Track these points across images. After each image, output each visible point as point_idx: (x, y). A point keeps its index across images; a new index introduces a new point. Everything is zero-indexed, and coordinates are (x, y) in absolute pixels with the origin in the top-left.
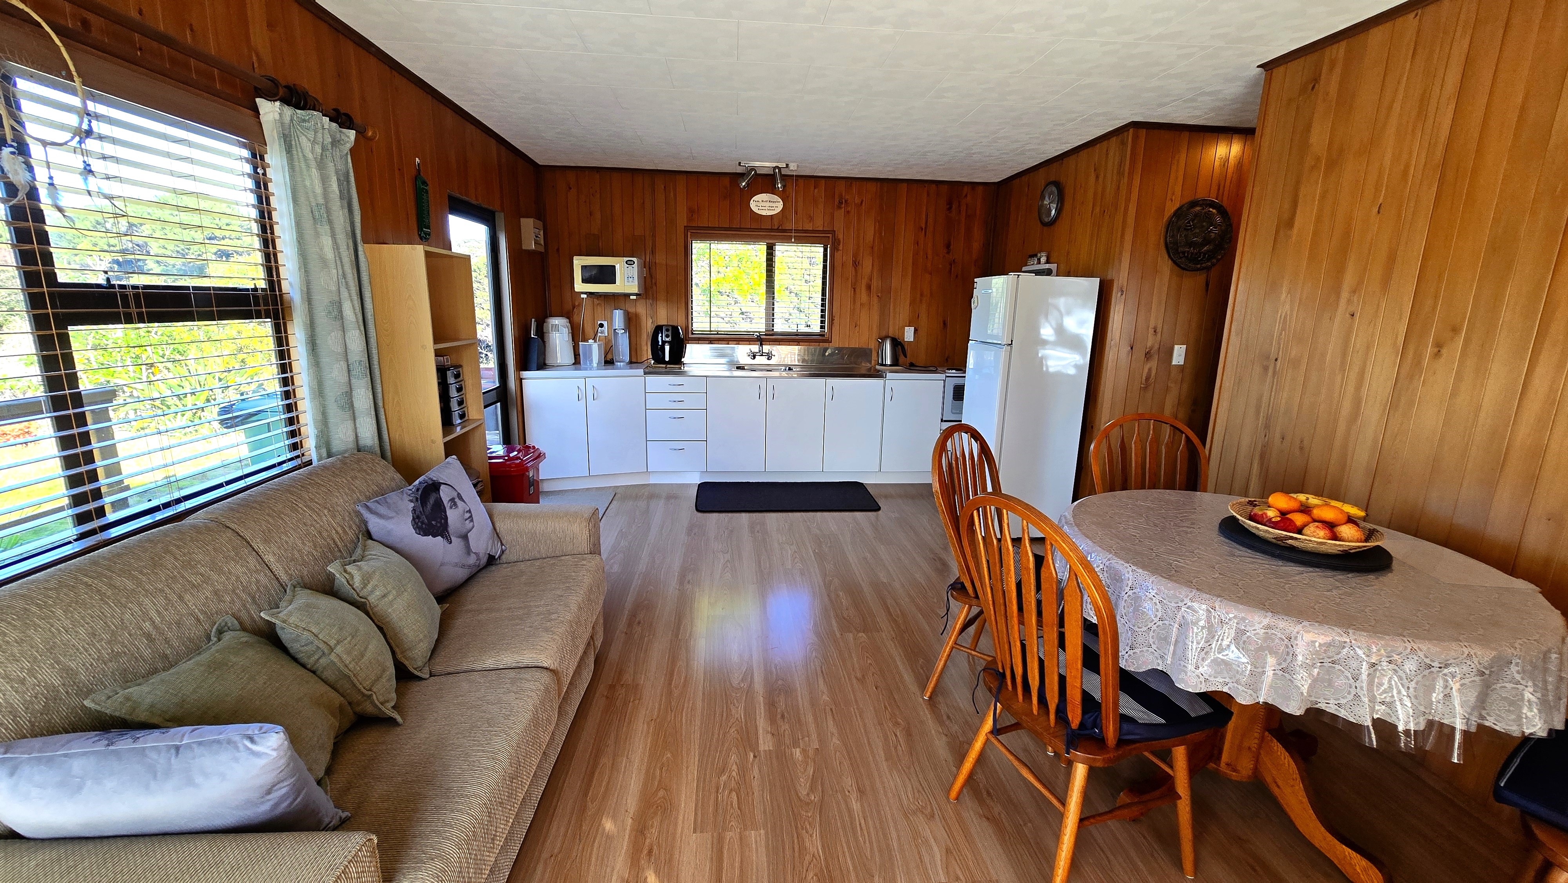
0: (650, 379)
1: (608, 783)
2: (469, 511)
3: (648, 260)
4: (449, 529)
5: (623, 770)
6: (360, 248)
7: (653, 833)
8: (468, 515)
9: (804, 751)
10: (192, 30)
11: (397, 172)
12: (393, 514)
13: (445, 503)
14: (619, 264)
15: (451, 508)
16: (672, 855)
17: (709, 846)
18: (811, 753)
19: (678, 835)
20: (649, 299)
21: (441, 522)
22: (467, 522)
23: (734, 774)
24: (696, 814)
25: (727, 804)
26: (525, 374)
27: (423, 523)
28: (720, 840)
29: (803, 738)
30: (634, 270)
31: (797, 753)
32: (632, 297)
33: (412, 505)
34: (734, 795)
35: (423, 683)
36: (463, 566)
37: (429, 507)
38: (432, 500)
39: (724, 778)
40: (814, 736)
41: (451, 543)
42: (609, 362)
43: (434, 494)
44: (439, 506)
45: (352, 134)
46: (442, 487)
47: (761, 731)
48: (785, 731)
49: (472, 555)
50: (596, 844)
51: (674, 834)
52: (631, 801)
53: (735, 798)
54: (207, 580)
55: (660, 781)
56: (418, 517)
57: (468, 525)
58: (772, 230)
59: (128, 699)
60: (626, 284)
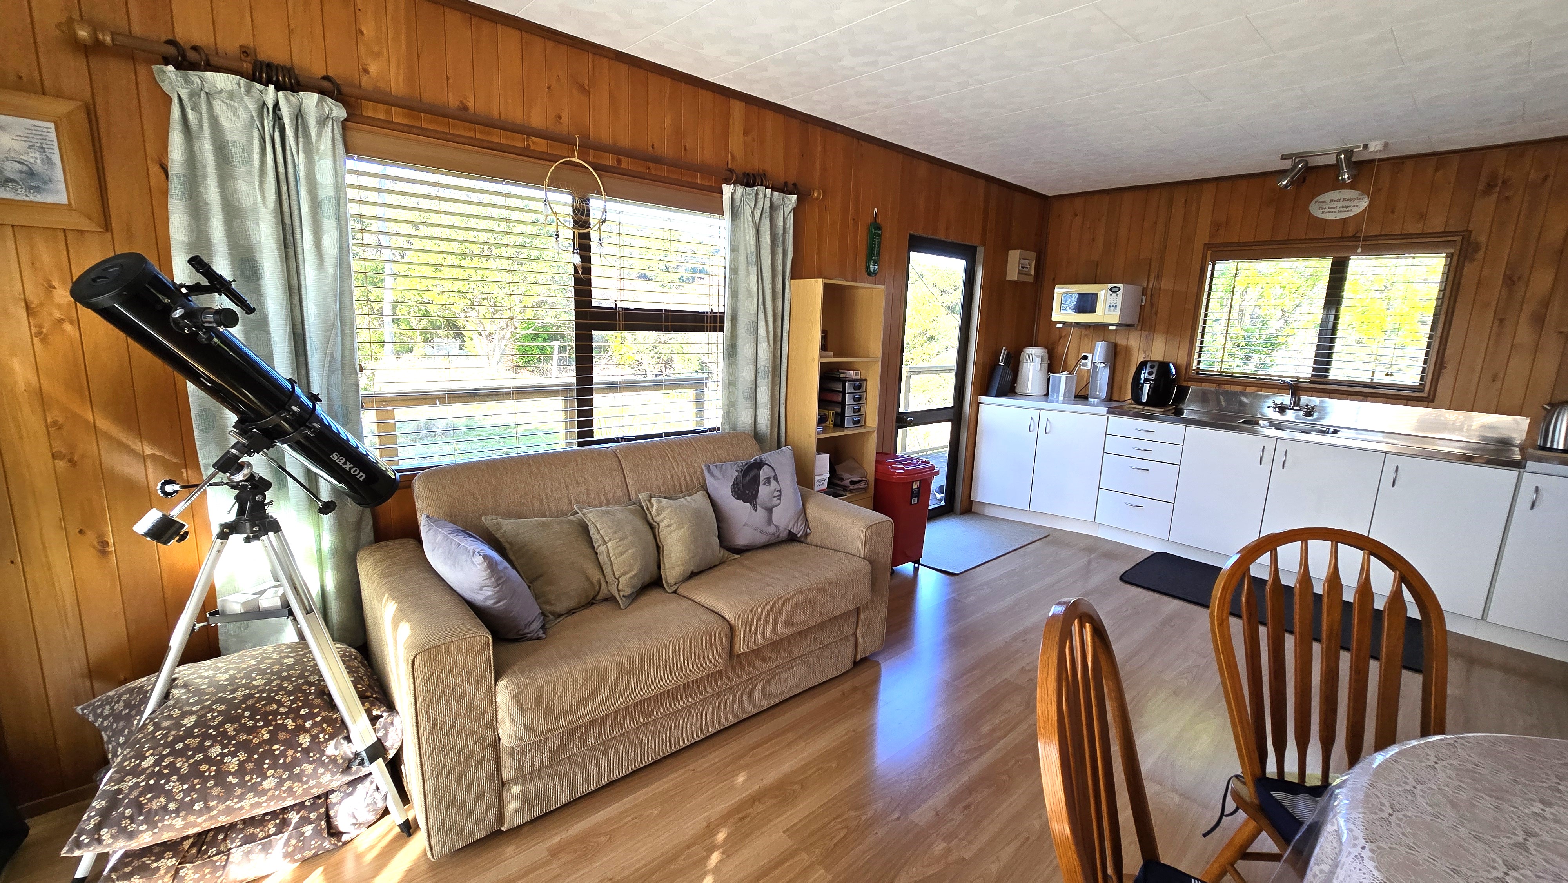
0: (1115, 420)
1: (775, 752)
2: (780, 491)
3: (1150, 286)
4: (757, 500)
5: (793, 751)
6: (787, 283)
7: (760, 808)
8: (777, 494)
9: (949, 851)
10: (685, 149)
11: (851, 221)
12: (720, 477)
13: (761, 479)
14: (1102, 291)
15: (765, 484)
16: (751, 833)
17: (782, 851)
18: (952, 858)
19: (772, 823)
20: (1145, 331)
21: (752, 493)
22: (775, 499)
23: (864, 818)
24: (800, 821)
25: (831, 833)
26: (983, 399)
27: (739, 489)
28: (794, 853)
29: (963, 839)
30: (1117, 299)
31: (939, 847)
32: (1111, 328)
33: (737, 474)
34: (843, 833)
35: (665, 595)
36: (762, 532)
37: (747, 479)
38: (752, 474)
39: (852, 814)
40: (975, 847)
41: (756, 511)
42: (1082, 397)
43: (756, 470)
44: (756, 481)
45: (794, 198)
46: (765, 467)
47: (930, 803)
48: (952, 820)
49: (773, 526)
50: (722, 784)
51: (771, 821)
52: (772, 775)
53: (842, 835)
54: (586, 481)
55: (806, 778)
56: (737, 484)
57: (775, 501)
58: (1342, 239)
59: (498, 524)
60: (1107, 313)
